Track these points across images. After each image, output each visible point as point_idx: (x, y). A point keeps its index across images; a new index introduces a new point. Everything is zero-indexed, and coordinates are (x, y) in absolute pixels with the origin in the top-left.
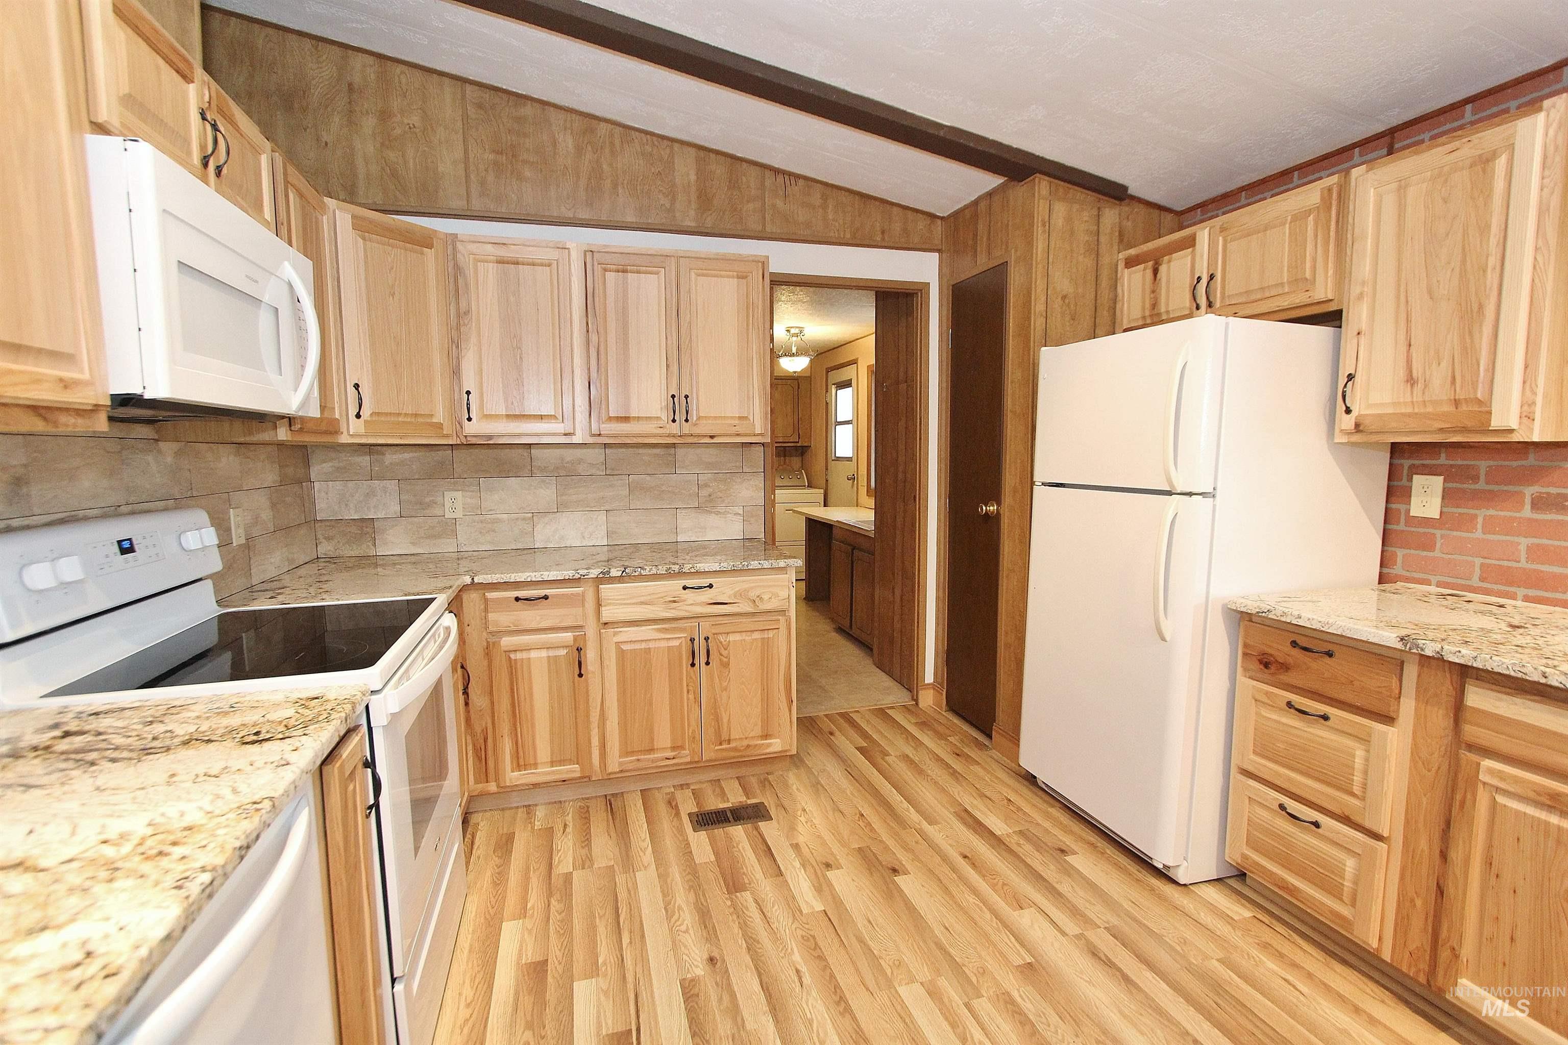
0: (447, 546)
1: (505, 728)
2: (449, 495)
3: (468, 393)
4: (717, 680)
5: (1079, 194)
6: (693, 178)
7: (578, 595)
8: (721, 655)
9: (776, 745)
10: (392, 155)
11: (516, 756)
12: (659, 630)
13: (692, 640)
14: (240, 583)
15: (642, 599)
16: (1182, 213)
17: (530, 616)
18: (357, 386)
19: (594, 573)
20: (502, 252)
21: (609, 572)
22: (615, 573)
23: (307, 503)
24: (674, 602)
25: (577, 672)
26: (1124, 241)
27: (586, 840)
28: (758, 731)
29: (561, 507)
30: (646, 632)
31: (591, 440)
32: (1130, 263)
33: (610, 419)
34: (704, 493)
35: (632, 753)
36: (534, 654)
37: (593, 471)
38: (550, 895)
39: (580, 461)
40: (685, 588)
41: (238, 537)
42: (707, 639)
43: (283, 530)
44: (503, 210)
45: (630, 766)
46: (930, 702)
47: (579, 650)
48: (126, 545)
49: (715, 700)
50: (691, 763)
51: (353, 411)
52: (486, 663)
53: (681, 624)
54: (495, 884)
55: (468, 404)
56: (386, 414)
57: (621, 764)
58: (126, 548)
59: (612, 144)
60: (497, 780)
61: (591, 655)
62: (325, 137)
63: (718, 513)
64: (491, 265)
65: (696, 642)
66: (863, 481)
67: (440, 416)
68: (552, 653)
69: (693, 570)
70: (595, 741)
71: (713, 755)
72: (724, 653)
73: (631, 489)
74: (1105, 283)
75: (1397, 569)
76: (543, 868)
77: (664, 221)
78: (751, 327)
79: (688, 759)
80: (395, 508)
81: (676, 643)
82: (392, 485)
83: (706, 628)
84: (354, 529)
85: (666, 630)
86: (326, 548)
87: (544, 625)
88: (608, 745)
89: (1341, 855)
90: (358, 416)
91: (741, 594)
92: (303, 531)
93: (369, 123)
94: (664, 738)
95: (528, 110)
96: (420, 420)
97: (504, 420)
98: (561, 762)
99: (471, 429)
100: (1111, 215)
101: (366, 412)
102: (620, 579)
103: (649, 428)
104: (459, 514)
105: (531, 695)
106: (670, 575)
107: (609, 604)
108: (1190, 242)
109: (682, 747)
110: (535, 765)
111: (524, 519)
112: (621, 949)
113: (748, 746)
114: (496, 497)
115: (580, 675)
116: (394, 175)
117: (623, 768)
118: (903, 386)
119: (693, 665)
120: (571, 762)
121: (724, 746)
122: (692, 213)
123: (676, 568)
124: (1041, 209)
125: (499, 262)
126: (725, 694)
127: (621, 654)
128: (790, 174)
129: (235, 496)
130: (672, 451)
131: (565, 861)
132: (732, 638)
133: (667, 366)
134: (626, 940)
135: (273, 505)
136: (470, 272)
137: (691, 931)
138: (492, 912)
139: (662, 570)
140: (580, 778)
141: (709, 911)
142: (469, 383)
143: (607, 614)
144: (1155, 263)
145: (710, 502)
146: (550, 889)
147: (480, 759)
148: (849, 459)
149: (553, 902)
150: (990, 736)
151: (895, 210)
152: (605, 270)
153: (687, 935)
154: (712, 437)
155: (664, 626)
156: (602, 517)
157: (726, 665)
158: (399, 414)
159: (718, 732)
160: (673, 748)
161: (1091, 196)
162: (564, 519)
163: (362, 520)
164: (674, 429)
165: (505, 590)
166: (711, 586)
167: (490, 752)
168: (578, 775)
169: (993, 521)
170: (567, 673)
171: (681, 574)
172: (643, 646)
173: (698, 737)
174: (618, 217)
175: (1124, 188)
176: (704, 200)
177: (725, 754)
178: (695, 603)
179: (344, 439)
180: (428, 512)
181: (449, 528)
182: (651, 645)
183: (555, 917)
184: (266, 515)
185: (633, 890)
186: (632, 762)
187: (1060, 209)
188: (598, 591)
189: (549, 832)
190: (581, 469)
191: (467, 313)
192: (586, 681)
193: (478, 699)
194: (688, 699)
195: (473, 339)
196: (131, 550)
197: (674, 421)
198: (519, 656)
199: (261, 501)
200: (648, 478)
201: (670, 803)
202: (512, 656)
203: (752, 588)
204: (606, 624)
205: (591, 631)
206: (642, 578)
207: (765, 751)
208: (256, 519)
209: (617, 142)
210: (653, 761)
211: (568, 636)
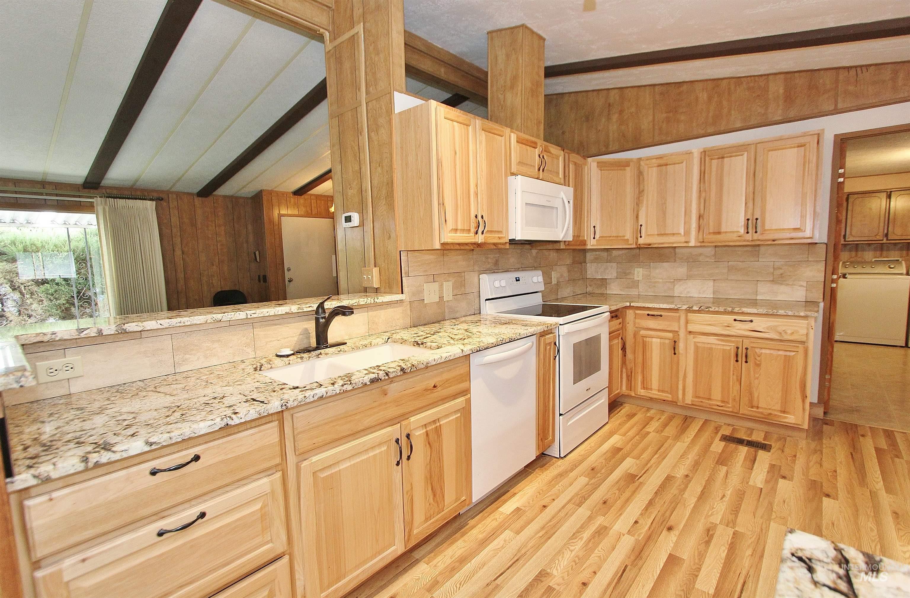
0: (634, 292)
1: (640, 370)
2: (637, 270)
3: (641, 225)
4: (752, 373)
6: (781, 91)
7: (676, 316)
8: (756, 359)
9: (790, 419)
10: (623, 127)
11: (643, 382)
12: (717, 339)
13: (738, 348)
14: (553, 297)
15: (710, 323)
17: (652, 323)
18: (594, 227)
19: (685, 307)
20: (660, 162)
21: (692, 307)
22: (695, 308)
23: (583, 271)
24: (728, 326)
25: (673, 352)
27: (665, 425)
28: (778, 407)
29: (689, 277)
30: (712, 340)
31: (699, 244)
33: (710, 233)
34: (777, 272)
35: (699, 397)
36: (654, 340)
37: (708, 259)
38: (637, 434)
39: (701, 254)
40: (735, 320)
41: (554, 281)
42: (747, 349)
43: (572, 281)
44: (669, 139)
45: (697, 404)
47: (675, 342)
48: (518, 279)
49: (750, 383)
50: (732, 412)
51: (592, 237)
52: (633, 340)
53: (733, 339)
54: (620, 424)
55: (640, 230)
56: (605, 237)
57: (692, 401)
58: (518, 280)
60: (635, 391)
61: (681, 346)
62: (599, 128)
63: (787, 285)
64: (655, 168)
65: (740, 350)
67: (628, 235)
68: (662, 341)
69: (740, 311)
70: (680, 387)
71: (746, 412)
72: (758, 359)
73: (729, 269)
76: (640, 427)
77: (760, 121)
78: (806, 174)
79: (731, 410)
80: (615, 275)
81: (728, 348)
82: (614, 265)
83: (747, 343)
84: (599, 282)
85: (722, 340)
86: (589, 289)
87: (658, 328)
88: (687, 390)
90: (594, 238)
91: (770, 328)
92: (580, 282)
93: (615, 117)
94: (717, 395)
95: (685, 88)
96: (619, 238)
97: (656, 236)
98: (663, 391)
99: (641, 241)
101: (597, 237)
102: (699, 311)
103: (734, 237)
104: (640, 278)
105: (651, 358)
106: (725, 313)
107: (691, 323)
109: (728, 403)
110: (651, 389)
111: (670, 282)
112: (652, 457)
113: (770, 414)
114: (657, 271)
115: (675, 354)
116: (624, 136)
117: (694, 403)
119: (737, 361)
120: (667, 392)
121: (754, 409)
122: (778, 111)
123: (730, 309)
125: (658, 166)
126: (756, 381)
127: (697, 348)
128: (862, 66)
129: (554, 267)
130: (757, 248)
131: (651, 428)
132: (763, 351)
133: (746, 204)
134: (656, 456)
135: (569, 271)
136: (645, 174)
137: (686, 466)
138: (614, 430)
139: (721, 309)
140: (671, 401)
141: (700, 464)
142: (642, 221)
143: (691, 328)
145: (781, 277)
146: (639, 432)
147: (629, 380)
149: (637, 437)
152: (712, 159)
153: (683, 466)
154: (774, 241)
155: (723, 338)
156: (711, 283)
157: (758, 365)
158: (610, 237)
159: (751, 401)
160: (723, 402)
162: (690, 283)
163: (602, 279)
164: (749, 237)
165: (644, 310)
166: (751, 321)
167: (633, 379)
168: (670, 399)
170: (669, 352)
171: (732, 313)
172: (709, 346)
173: (737, 399)
174: (731, 127)
176: (788, 101)
177: (754, 414)
178: (740, 329)
179: (589, 247)
180: (628, 277)
181: (635, 284)
182: (714, 346)
183: (635, 440)
184: (566, 275)
185: (671, 446)
186: (699, 402)
188: (687, 316)
189: (651, 419)
190: (701, 258)
191: (643, 191)
192: (678, 357)
193: (629, 355)
194: (733, 379)
195: (645, 202)
196: (519, 280)
197: (748, 233)
198: (648, 339)
199: (564, 270)
200: (740, 263)
201: (716, 428)
202: (645, 339)
203: (780, 325)
204: (690, 332)
205: (682, 334)
206: (710, 312)
207: (781, 420)
208: (562, 276)
209: (733, 87)
210: (710, 404)
211: (670, 335)
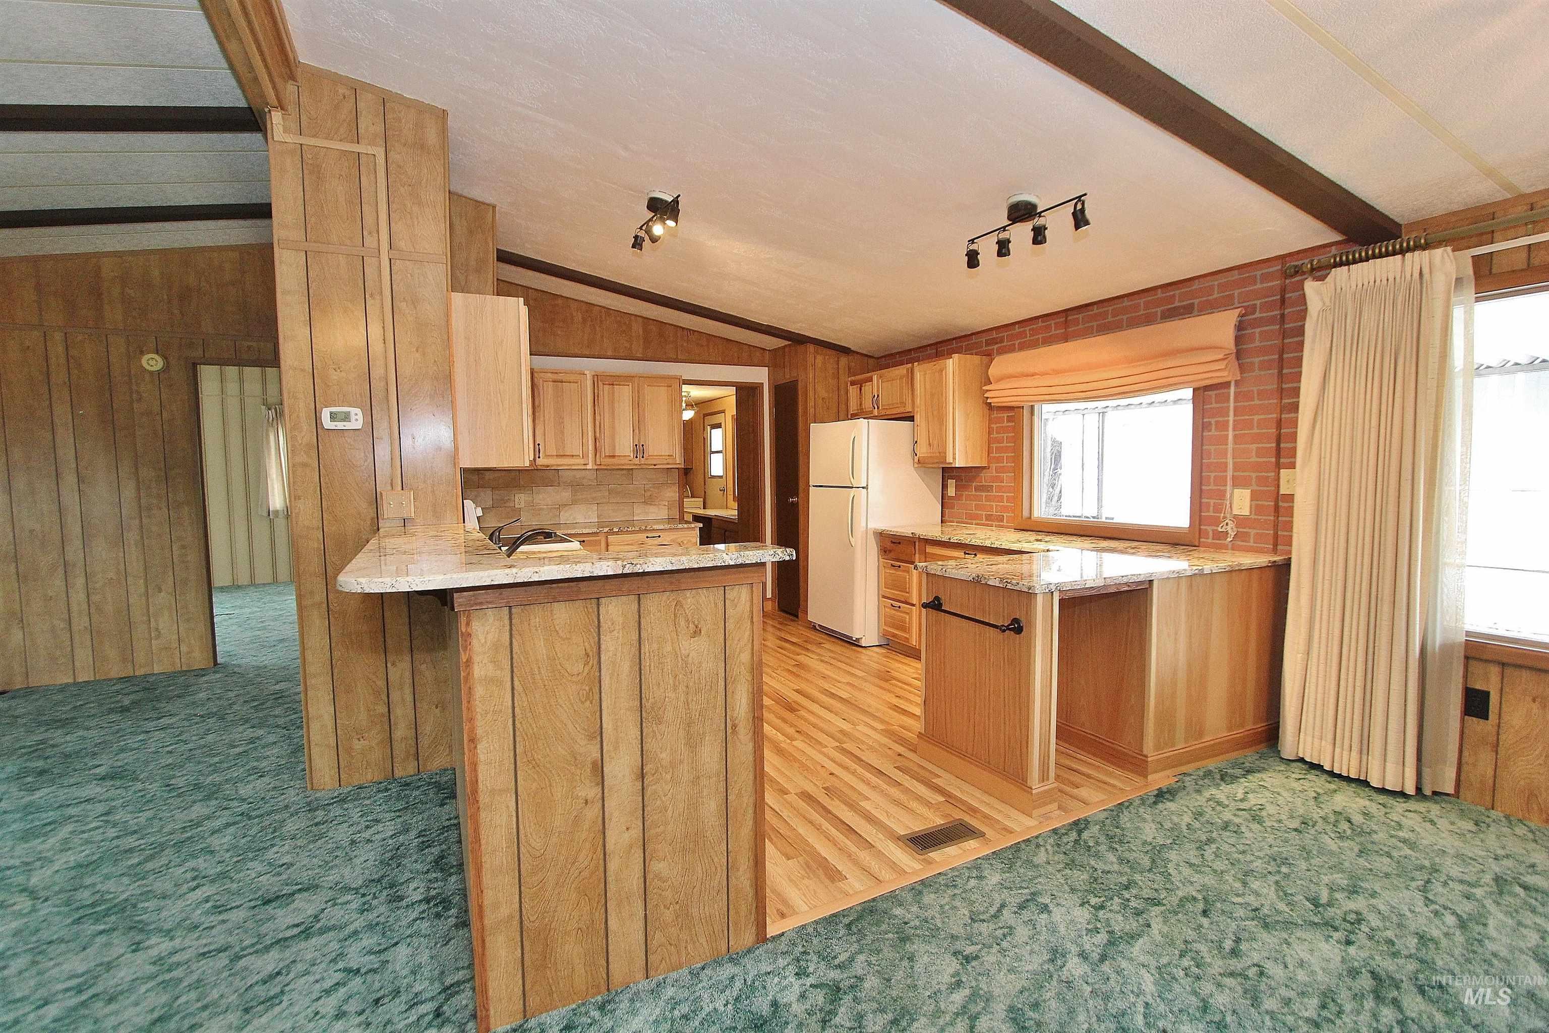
2: (518, 496)
3: (539, 445)
5: (829, 352)
6: (641, 333)
7: (597, 540)
15: (627, 542)
16: (878, 358)
19: (606, 530)
20: (555, 377)
21: (611, 530)
22: (615, 530)
24: (642, 544)
26: (851, 372)
29: (574, 502)
31: (595, 467)
32: (853, 383)
33: (606, 457)
34: (648, 494)
37: (591, 483)
39: (584, 478)
40: (647, 537)
46: (770, 608)
55: (538, 450)
59: (601, 317)
63: (655, 506)
64: (550, 383)
66: (730, 492)
69: (651, 529)
73: (610, 492)
74: (842, 392)
75: (946, 518)
89: (904, 615)
91: (674, 540)
97: (555, 457)
99: (538, 462)
100: (844, 361)
102: (617, 533)
103: (623, 461)
106: (640, 531)
108: (870, 380)
114: (541, 497)
118: (752, 436)
122: (641, 350)
123: (644, 529)
124: (810, 358)
125: (553, 381)
128: (690, 330)
130: (634, 473)
133: (633, 431)
136: (540, 387)
139: (637, 530)
142: (539, 440)
144: (860, 384)
145: (651, 499)
148: (721, 477)
150: (797, 617)
151: (745, 346)
152: (604, 385)
154: (654, 465)
161: (834, 352)
162: (576, 508)
164: (637, 461)
166: (659, 537)
169: (795, 505)
171: (646, 531)
174: (605, 353)
175: (849, 349)
176: (647, 341)
180: (507, 505)
187: (819, 359)
188: (607, 539)
190: (585, 482)
195: (542, 419)
197: (636, 457)
200: (620, 487)
206: (628, 532)
209: (603, 316)
